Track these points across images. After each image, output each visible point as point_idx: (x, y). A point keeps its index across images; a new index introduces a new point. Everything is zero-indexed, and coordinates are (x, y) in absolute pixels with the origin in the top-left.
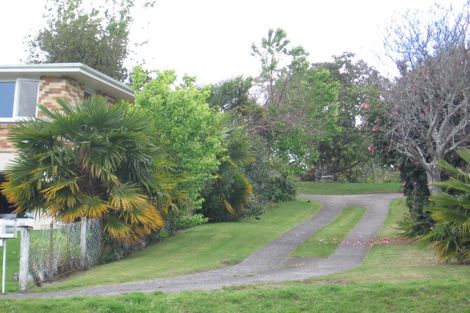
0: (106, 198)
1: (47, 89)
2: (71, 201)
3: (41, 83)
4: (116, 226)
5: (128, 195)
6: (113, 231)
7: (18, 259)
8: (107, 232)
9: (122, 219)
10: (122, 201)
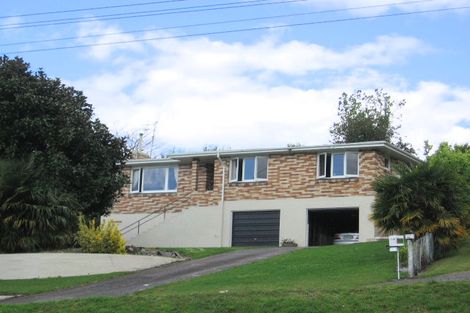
0: (435, 220)
1: (364, 157)
2: (417, 223)
3: (359, 154)
4: (442, 238)
5: (448, 218)
6: (441, 241)
7: (407, 259)
8: (437, 242)
9: (445, 233)
10: (445, 222)
